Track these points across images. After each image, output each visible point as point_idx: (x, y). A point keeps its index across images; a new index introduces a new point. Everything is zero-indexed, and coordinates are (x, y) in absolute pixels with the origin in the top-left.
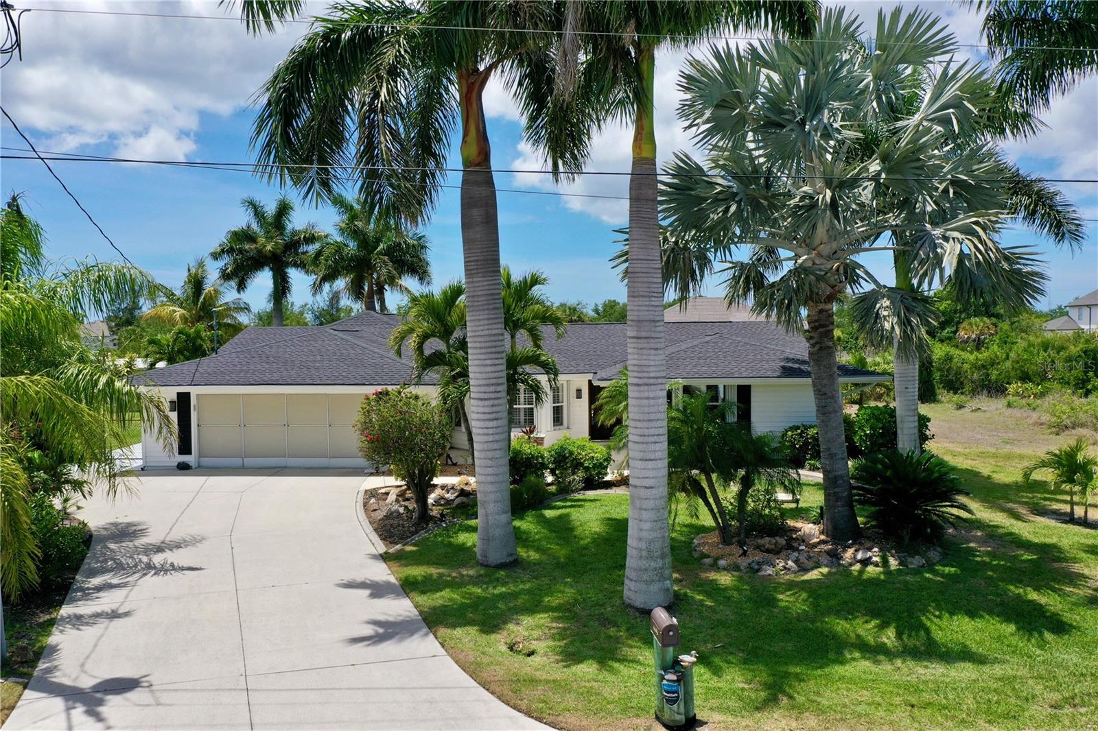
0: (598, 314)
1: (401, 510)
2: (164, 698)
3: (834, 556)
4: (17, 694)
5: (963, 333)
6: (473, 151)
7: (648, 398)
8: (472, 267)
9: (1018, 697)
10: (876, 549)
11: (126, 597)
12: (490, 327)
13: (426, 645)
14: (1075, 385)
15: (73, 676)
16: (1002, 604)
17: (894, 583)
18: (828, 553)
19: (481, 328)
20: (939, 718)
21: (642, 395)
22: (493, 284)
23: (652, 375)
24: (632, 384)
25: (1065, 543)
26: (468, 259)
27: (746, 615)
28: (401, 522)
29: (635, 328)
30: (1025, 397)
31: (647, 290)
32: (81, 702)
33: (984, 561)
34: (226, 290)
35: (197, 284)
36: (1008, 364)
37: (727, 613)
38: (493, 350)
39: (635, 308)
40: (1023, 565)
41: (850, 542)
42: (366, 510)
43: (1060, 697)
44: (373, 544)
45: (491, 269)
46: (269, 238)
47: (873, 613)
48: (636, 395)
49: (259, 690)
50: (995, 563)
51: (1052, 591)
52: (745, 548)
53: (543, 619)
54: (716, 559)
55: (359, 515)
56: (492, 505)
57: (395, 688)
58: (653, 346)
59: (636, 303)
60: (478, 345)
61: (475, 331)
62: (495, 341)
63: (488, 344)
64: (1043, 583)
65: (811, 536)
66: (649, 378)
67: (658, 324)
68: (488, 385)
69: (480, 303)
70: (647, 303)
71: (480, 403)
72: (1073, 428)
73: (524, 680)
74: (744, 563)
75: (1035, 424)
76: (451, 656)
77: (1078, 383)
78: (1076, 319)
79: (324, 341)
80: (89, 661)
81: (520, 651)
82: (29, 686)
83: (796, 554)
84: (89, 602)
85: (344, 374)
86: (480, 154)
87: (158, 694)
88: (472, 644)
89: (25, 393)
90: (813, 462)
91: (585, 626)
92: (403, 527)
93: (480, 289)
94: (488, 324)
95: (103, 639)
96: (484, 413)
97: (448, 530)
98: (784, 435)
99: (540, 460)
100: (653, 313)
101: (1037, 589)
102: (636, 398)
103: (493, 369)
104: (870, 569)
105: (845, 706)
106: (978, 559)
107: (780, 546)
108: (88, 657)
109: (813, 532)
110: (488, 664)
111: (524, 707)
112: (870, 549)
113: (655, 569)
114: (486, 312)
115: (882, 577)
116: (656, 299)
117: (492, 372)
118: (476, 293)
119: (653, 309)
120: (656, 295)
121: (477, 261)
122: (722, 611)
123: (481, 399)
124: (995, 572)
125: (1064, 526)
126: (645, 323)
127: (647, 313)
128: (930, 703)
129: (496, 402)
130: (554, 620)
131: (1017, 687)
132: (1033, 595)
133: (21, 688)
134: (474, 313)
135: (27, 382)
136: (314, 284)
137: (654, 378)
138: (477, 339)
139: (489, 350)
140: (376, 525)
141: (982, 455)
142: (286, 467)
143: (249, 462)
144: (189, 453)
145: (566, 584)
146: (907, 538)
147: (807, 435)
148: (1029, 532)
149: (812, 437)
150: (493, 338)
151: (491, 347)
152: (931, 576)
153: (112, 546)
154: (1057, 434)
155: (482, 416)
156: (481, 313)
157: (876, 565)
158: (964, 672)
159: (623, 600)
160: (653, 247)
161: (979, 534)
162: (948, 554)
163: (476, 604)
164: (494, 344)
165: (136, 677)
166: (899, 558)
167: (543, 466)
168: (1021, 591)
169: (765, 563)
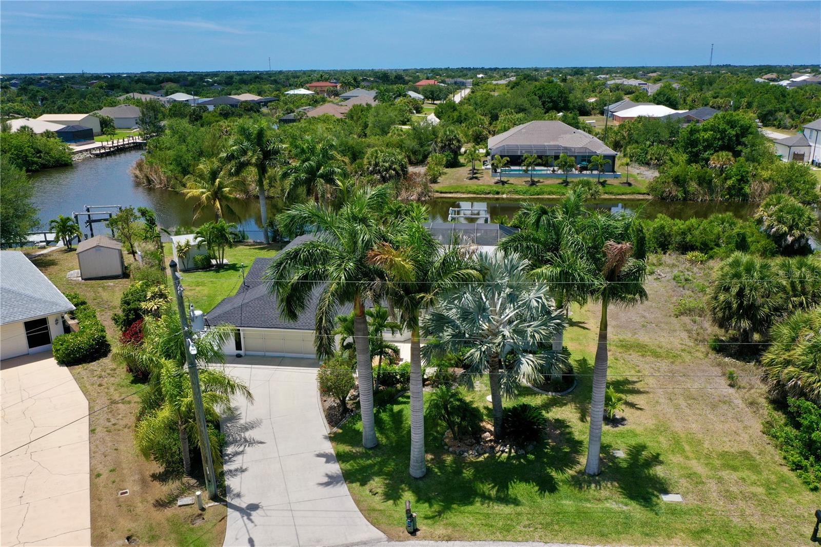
1: (336, 405)
2: (269, 513)
3: (492, 448)
5: (712, 162)
11: (243, 459)
13: (343, 489)
16: (540, 477)
17: (508, 463)
27: (449, 479)
28: (335, 413)
32: (245, 515)
37: (443, 479)
40: (561, 455)
41: (501, 441)
44: (325, 427)
46: (254, 152)
47: (494, 479)
49: (295, 511)
50: (551, 453)
51: (561, 470)
52: (461, 443)
53: (382, 478)
57: (334, 511)
65: (487, 437)
73: (373, 509)
74: (458, 450)
76: (351, 495)
78: (808, 137)
81: (373, 492)
82: (228, 506)
83: (478, 447)
84: (231, 463)
87: (266, 512)
88: (358, 491)
91: (395, 483)
92: (337, 416)
95: (242, 482)
97: (354, 419)
104: (503, 455)
106: (546, 450)
107: (474, 442)
110: (363, 501)
112: (507, 445)
115: (506, 460)
122: (441, 477)
124: (547, 459)
130: (386, 479)
140: (326, 413)
142: (284, 357)
143: (267, 354)
144: (241, 350)
152: (522, 460)
157: (506, 453)
158: (508, 510)
161: (558, 432)
162: (535, 448)
163: (361, 469)
165: (257, 502)
166: (516, 449)
168: (550, 470)
169: (465, 452)
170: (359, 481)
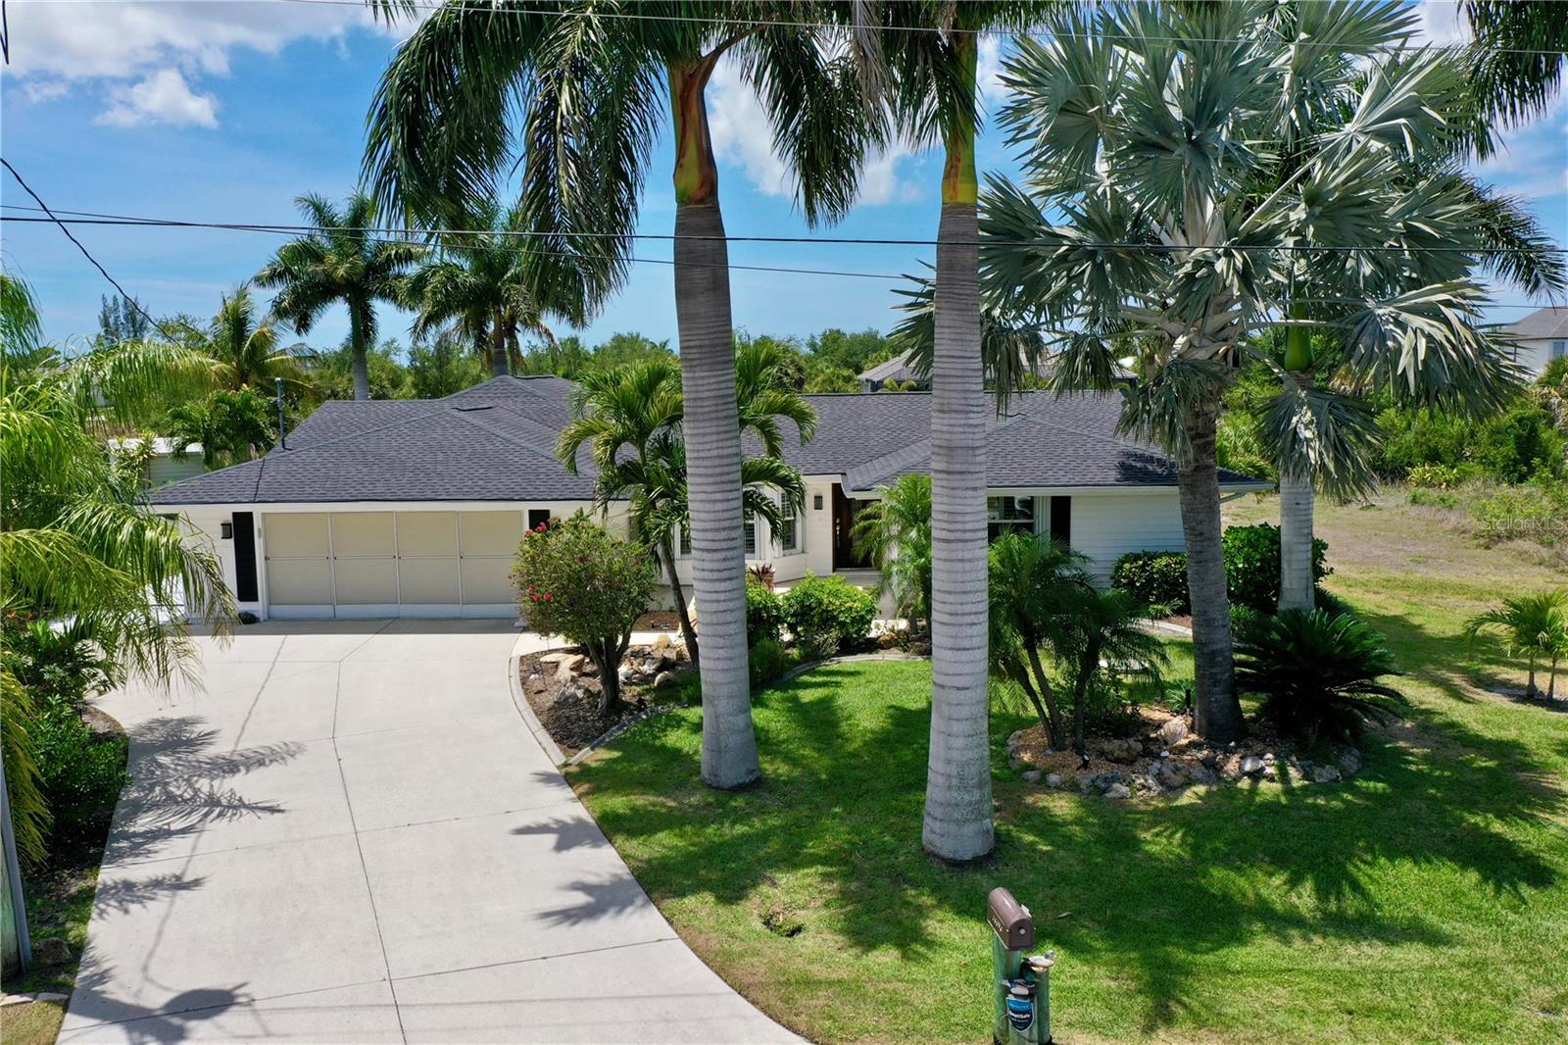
0: (815, 351)
1: (580, 694)
2: (276, 1023)
3: (1212, 767)
4: (55, 1021)
5: (1339, 383)
6: (693, 180)
7: (962, 560)
8: (694, 356)
9: (1494, 995)
10: (1269, 756)
11: (194, 849)
12: (720, 444)
13: (646, 921)
14: (1504, 467)
15: (134, 989)
16: (1453, 840)
17: (1299, 809)
18: (1205, 762)
19: (708, 446)
20: (1391, 1033)
21: (954, 556)
22: (725, 381)
23: (968, 527)
24: (939, 540)
25: (1529, 739)
26: (686, 344)
27: (1096, 864)
28: (581, 714)
29: (945, 459)
30: (1435, 485)
31: (963, 402)
32: (152, 1034)
33: (1421, 771)
34: (282, 332)
35: (237, 322)
36: (1410, 436)
37: (1069, 861)
38: (726, 478)
39: (945, 429)
40: (1476, 776)
41: (1233, 744)
42: (526, 692)
43: (1554, 994)
44: (545, 750)
45: (721, 359)
46: (343, 256)
47: (1279, 860)
48: (943, 555)
49: (414, 1006)
50: (1437, 773)
51: (1521, 818)
52: (1086, 758)
53: (810, 875)
54: (1044, 774)
55: (517, 698)
56: (724, 702)
57: (611, 998)
58: (971, 484)
59: (945, 422)
60: (702, 471)
61: (698, 451)
62: (727, 465)
63: (718, 470)
64: (1507, 807)
65: (1175, 735)
66: (965, 531)
67: (978, 452)
68: (717, 530)
69: (706, 410)
70: (962, 422)
71: (705, 555)
72: (1509, 538)
73: (797, 982)
74: (1084, 779)
75: (1455, 530)
76: (685, 940)
77: (1508, 466)
79: (445, 429)
80: (154, 960)
81: (780, 927)
82: (72, 1005)
83: (1157, 764)
84: (140, 859)
85: (481, 483)
86: (702, 185)
87: (264, 1017)
88: (712, 922)
89: (29, 555)
90: (1160, 607)
91: (870, 886)
92: (586, 721)
93: (706, 388)
94: (717, 441)
95: (169, 922)
96: (712, 571)
97: (651, 726)
98: (1119, 568)
99: (775, 613)
100: (971, 436)
101: (1500, 816)
102: (945, 560)
103: (726, 506)
104: (1263, 785)
105: (1257, 1015)
106: (1413, 768)
107: (1135, 753)
108: (151, 954)
109: (1179, 729)
110: (741, 956)
111: (803, 1028)
112: (1261, 756)
113: (970, 804)
114: (715, 423)
115: (1283, 800)
116: (976, 415)
117: (724, 511)
118: (701, 395)
119: (971, 430)
120: (975, 409)
121: (700, 347)
122: (1062, 858)
123: (708, 551)
124: (1438, 789)
125: (1522, 707)
126: (959, 451)
127: (962, 436)
128: (1374, 1008)
129: (729, 554)
130: (827, 877)
131: (1490, 977)
132: (1497, 827)
133: (59, 1010)
134: (696, 424)
135: (32, 539)
136: (416, 327)
137: (971, 531)
138: (698, 463)
139: (718, 479)
140: (544, 717)
141: (1388, 584)
142: (398, 618)
143: (343, 610)
144: (255, 598)
145: (834, 816)
146: (1313, 739)
147: (1153, 568)
148: (1476, 720)
149: (1160, 571)
150: (725, 461)
151: (722, 474)
152: (1350, 797)
153: (163, 759)
154: (1487, 548)
155: (710, 575)
156: (708, 424)
157: (1272, 779)
158: (1412, 955)
159: (921, 844)
160: (971, 338)
161: (1408, 725)
162: (1368, 760)
163: (711, 854)
164: (726, 469)
165: (229, 987)
166: (1302, 767)
167: (779, 620)
168: (1478, 819)
169: (1114, 779)
170: (711, 889)
